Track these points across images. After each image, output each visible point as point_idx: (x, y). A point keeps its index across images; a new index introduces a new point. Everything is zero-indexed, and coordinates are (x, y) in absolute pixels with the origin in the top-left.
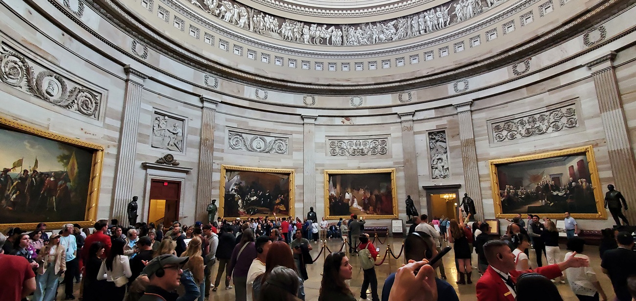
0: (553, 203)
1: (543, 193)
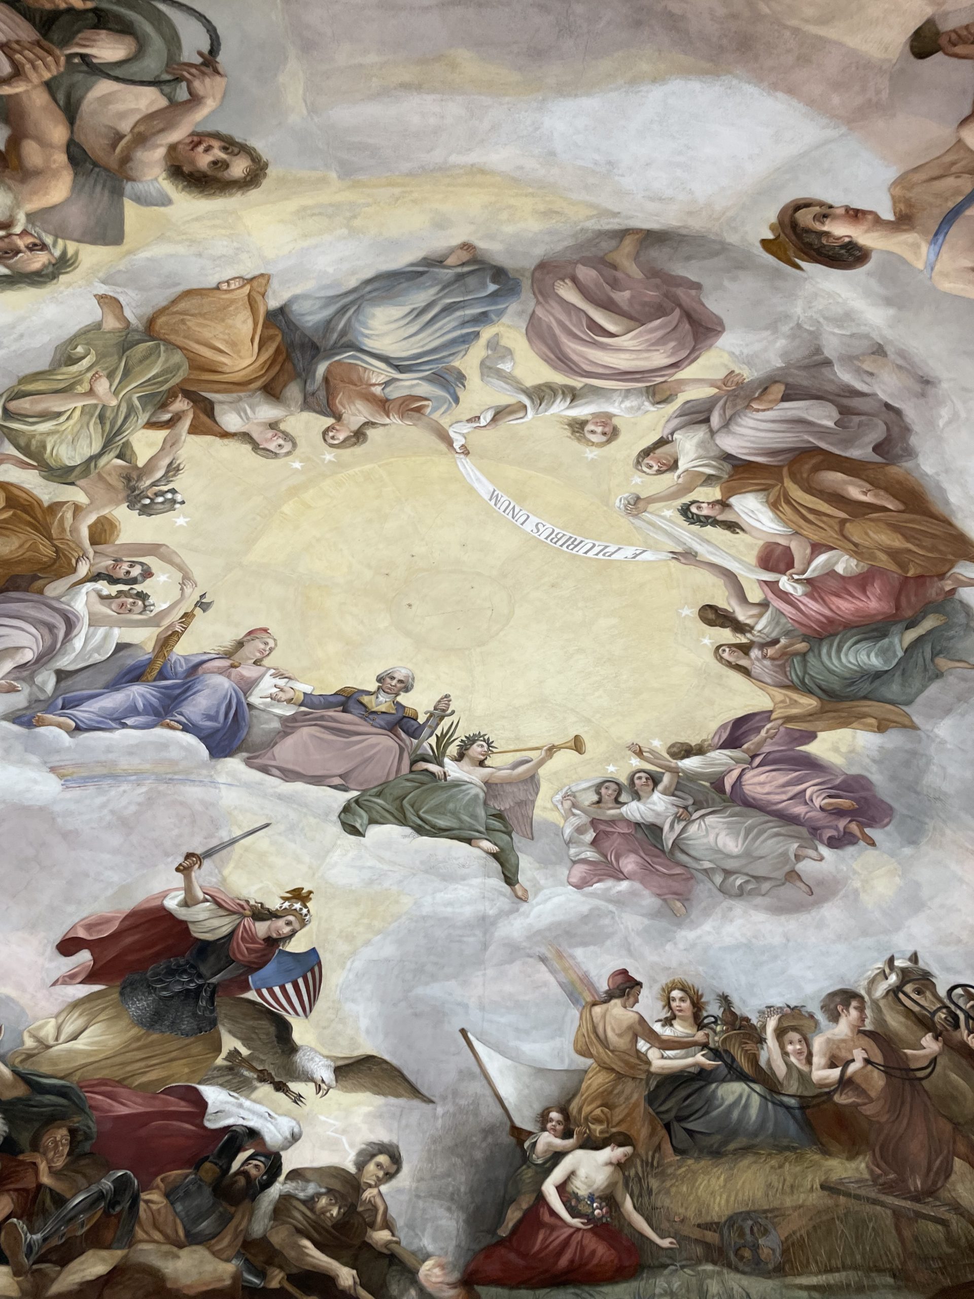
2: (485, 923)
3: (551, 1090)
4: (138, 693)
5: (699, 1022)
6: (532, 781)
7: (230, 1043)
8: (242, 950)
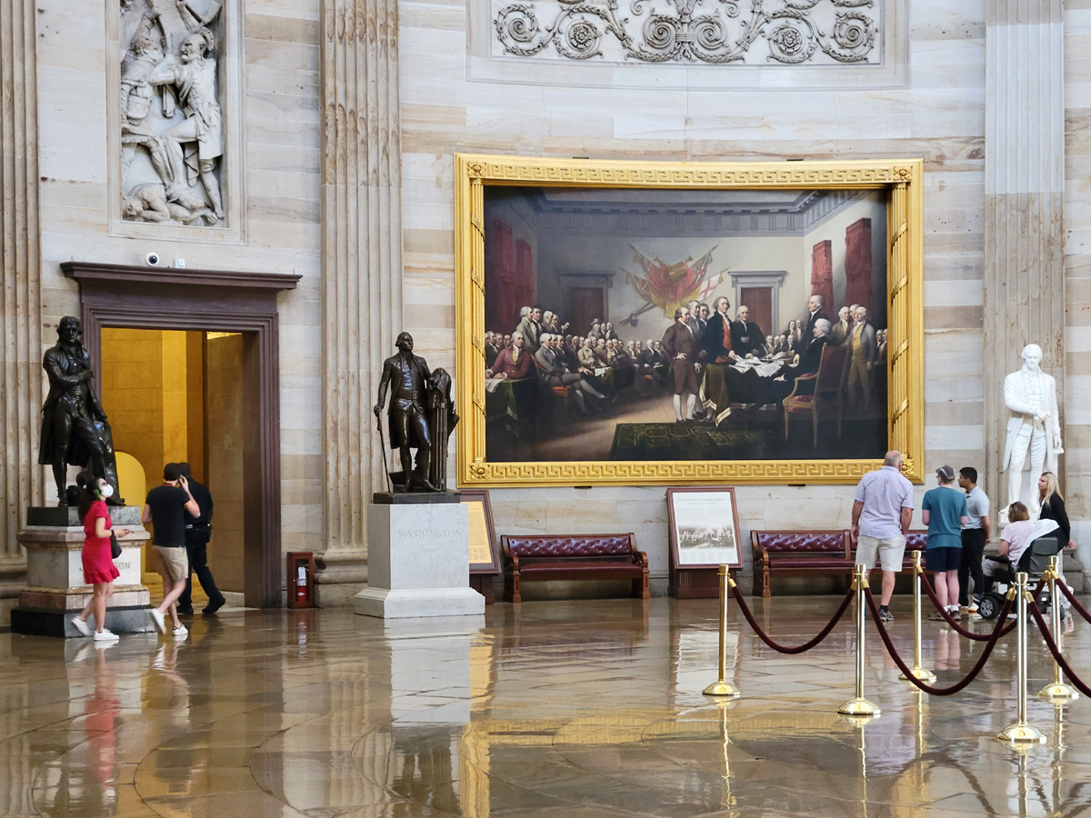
0: (727, 412)
1: (692, 357)
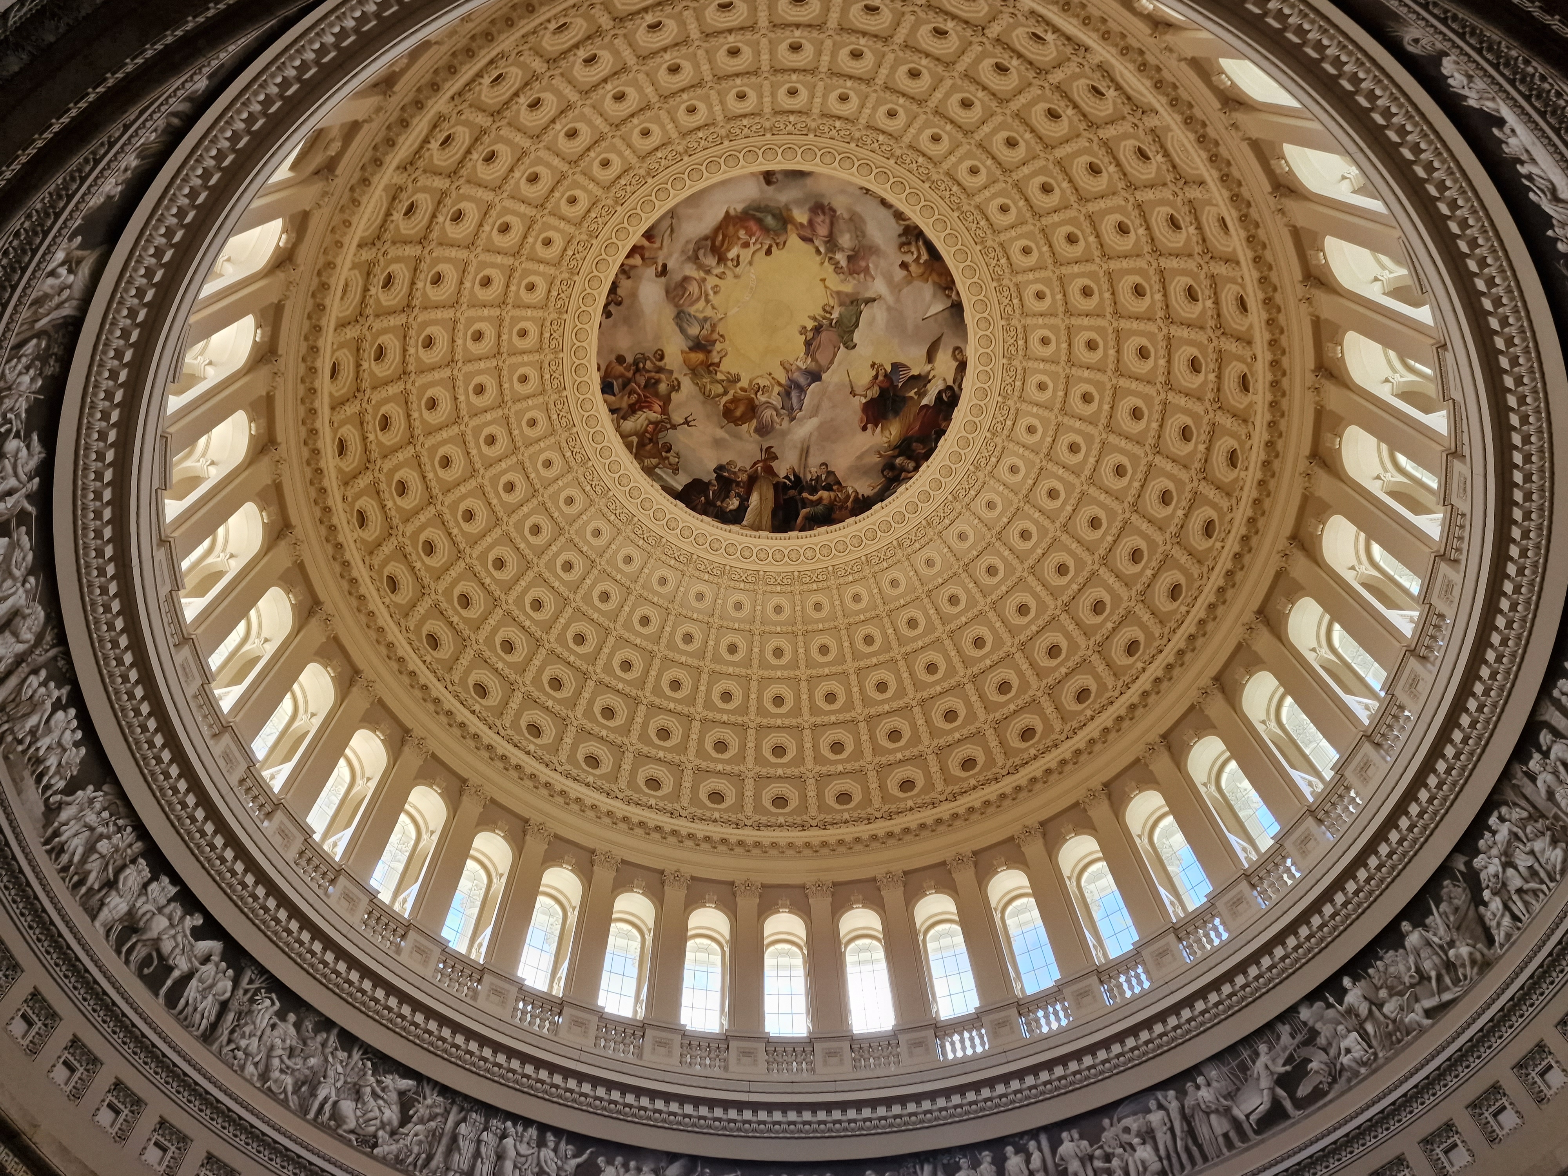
2: (889, 309)
3: (940, 293)
4: (794, 394)
5: (909, 244)
6: (838, 293)
7: (912, 394)
8: (885, 385)
